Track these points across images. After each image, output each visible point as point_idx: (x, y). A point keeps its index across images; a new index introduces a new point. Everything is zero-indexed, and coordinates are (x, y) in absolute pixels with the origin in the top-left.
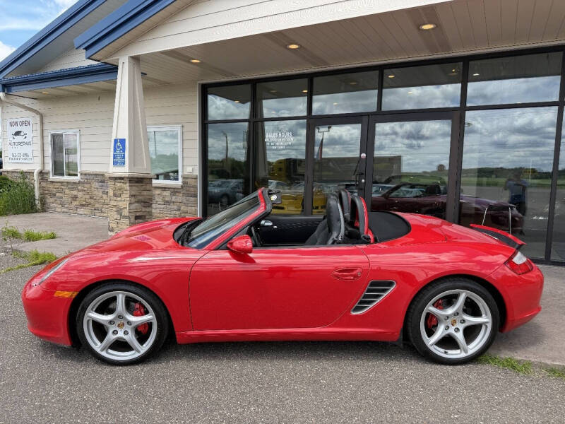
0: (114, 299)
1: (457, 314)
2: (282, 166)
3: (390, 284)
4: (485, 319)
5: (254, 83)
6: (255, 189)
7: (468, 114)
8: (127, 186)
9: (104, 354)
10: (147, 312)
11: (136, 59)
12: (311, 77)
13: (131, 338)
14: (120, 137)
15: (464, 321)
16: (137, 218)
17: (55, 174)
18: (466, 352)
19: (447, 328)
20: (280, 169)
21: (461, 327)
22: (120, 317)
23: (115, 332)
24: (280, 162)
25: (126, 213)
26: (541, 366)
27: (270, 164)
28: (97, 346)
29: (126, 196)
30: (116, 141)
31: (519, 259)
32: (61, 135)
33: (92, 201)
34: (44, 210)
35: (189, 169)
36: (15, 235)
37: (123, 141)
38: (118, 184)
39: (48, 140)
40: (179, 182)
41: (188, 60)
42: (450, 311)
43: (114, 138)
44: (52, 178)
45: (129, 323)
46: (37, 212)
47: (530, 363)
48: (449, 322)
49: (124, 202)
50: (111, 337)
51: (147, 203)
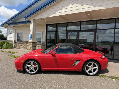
0: (31, 62)
1: (92, 67)
2: (62, 40)
3: (80, 61)
4: (97, 68)
5: (56, 24)
6: (56, 44)
7: (97, 30)
8: (32, 43)
9: (29, 72)
10: (36, 65)
11: (34, 20)
12: (67, 23)
13: (33, 69)
14: (31, 34)
15: (93, 68)
16: (34, 49)
17: (17, 41)
18: (94, 73)
19: (90, 69)
20: (62, 41)
21: (93, 69)
22: (32, 66)
23: (31, 68)
24: (62, 39)
25: (31, 48)
26: (107, 76)
27: (59, 40)
28: (28, 71)
29: (32, 45)
30: (30, 35)
31: (103, 57)
32: (19, 34)
33: (24, 46)
34: (15, 48)
35: (43, 41)
36: (10, 52)
37: (31, 35)
38: (30, 43)
39: (16, 35)
40: (42, 43)
41: (44, 20)
42: (91, 66)
43: (30, 34)
44: (17, 42)
45: (33, 67)
46: (13, 48)
47: (105, 76)
48: (90, 68)
49: (31, 46)
50: (30, 69)
51: (36, 47)
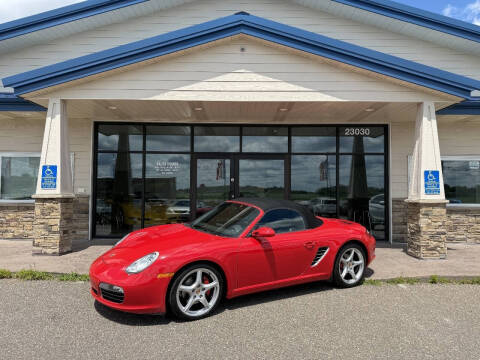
3: (327, 249)
4: (361, 261)
7: (293, 157)
8: (58, 206)
9: (187, 313)
11: (64, 102)
12: (192, 126)
13: (203, 299)
18: (355, 279)
19: (348, 268)
22: (198, 286)
23: (195, 297)
25: (56, 229)
28: (183, 309)
29: (58, 215)
30: (44, 167)
35: (81, 190)
37: (54, 168)
38: (47, 204)
45: (204, 289)
50: (191, 301)
